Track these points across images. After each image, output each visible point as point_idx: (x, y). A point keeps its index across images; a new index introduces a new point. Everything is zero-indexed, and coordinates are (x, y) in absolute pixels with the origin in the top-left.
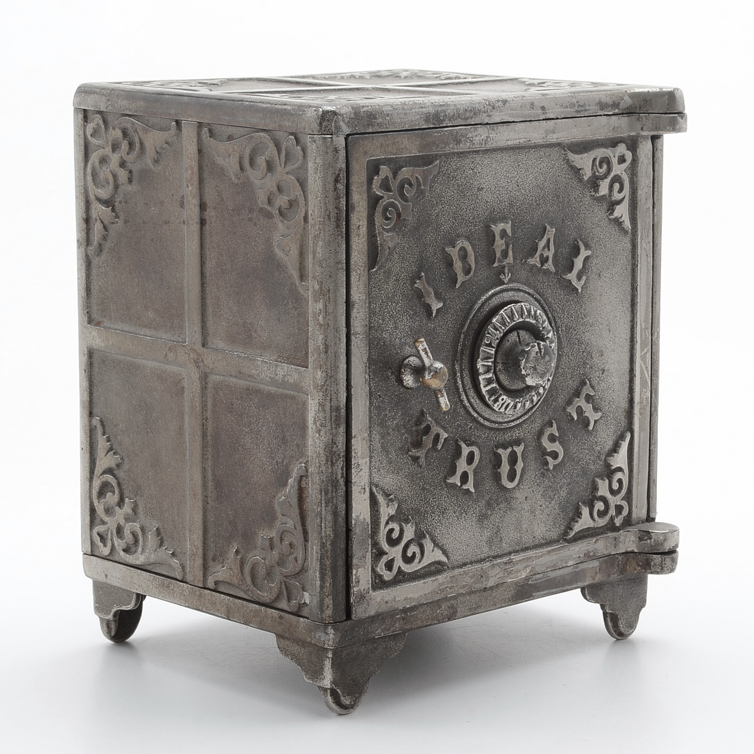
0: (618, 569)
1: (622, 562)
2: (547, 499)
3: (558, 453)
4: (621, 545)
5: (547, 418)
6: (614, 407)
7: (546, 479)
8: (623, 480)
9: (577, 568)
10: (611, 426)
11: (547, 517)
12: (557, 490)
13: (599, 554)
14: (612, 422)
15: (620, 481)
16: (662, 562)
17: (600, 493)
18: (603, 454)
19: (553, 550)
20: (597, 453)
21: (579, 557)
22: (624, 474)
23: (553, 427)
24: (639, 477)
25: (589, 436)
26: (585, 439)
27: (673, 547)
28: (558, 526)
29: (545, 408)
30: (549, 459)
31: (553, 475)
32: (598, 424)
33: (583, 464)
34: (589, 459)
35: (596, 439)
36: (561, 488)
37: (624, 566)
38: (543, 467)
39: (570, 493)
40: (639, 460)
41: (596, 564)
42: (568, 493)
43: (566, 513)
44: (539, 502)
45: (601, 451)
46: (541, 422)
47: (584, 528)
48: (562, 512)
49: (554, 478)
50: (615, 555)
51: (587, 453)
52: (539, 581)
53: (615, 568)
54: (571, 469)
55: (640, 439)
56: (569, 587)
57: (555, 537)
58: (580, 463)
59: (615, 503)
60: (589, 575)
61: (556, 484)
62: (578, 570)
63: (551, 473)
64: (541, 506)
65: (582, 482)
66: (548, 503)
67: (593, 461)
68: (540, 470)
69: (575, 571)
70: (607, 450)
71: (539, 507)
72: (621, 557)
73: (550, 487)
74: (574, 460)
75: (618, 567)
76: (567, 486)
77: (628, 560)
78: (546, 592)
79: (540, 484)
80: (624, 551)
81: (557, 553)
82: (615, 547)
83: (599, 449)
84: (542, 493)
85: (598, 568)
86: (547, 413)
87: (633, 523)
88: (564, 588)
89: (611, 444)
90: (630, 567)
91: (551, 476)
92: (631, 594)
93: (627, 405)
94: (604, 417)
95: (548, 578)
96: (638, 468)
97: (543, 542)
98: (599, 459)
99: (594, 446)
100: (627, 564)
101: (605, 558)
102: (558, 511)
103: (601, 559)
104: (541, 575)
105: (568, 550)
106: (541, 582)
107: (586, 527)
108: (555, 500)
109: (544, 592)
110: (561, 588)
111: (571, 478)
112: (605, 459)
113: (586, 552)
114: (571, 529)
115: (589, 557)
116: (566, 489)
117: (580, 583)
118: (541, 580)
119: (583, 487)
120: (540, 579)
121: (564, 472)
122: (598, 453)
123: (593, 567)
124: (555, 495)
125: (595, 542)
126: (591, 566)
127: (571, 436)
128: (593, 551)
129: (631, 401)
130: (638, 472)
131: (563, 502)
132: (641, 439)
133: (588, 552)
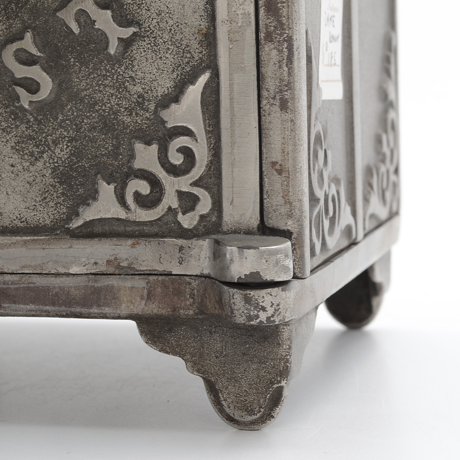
0: (194, 303)
1: (198, 291)
2: (26, 157)
3: (39, 84)
4: (193, 262)
5: (17, 25)
6: (171, 22)
7: (22, 123)
8: (194, 150)
9: (96, 281)
10: (167, 56)
11: (28, 186)
12: (48, 146)
13: (142, 269)
14: (168, 49)
15: (188, 153)
16: (230, 299)
17: (138, 164)
18: (149, 100)
19: (34, 240)
20: (136, 96)
21: (96, 263)
22: (196, 140)
23: (25, 38)
24: (235, 151)
25: (114, 65)
26: (105, 69)
27: (245, 275)
28: (51, 204)
29: (13, 5)
30: (20, 91)
31: (36, 119)
32: (135, 47)
33: (104, 111)
34: (117, 104)
35: (130, 73)
36: (56, 143)
37: (202, 299)
38: (14, 104)
39: (77, 154)
40: (232, 122)
41: (140, 283)
42: (71, 154)
43: (71, 186)
44: (7, 159)
45: (146, 95)
46: (6, 28)
47: (103, 217)
48: (61, 183)
49: (38, 125)
50: (182, 278)
51: (112, 95)
52: (12, 286)
53: (187, 300)
54: (78, 116)
55: (231, 85)
56: (84, 310)
57: (48, 222)
58: (97, 107)
59: (177, 188)
60: (125, 300)
61: (44, 135)
62: (99, 285)
63: (31, 114)
64: (12, 166)
65: (104, 140)
66: (28, 164)
67: (126, 109)
68: (7, 107)
69: (93, 286)
70: (159, 94)
71: (8, 168)
72: (197, 282)
73: (31, 138)
74: (82, 100)
75: (194, 299)
76: (68, 142)
77: (206, 290)
78: (32, 307)
79: (9, 130)
80: (199, 274)
81: (43, 246)
82: (181, 264)
83: (140, 90)
84: (13, 144)
85: (146, 291)
86: (16, 16)
87: (225, 229)
88: (73, 310)
89: (168, 85)
90: (210, 301)
91: (32, 120)
92: (244, 354)
93: (204, 25)
94: (148, 36)
95: (32, 285)
96: (232, 135)
97: (22, 225)
98: (143, 109)
99: (127, 84)
100: (206, 298)
101: (160, 278)
102: (51, 180)
103: (151, 278)
104: (15, 278)
105: (70, 247)
106: (17, 289)
107: (110, 216)
108: (42, 160)
109: (28, 307)
110: (63, 308)
111: (78, 130)
112: (156, 112)
113: (113, 258)
114: (77, 215)
115: (118, 267)
116: (68, 147)
117: (106, 309)
118: (16, 286)
119: (106, 149)
120: (12, 283)
121: (60, 118)
122: (139, 97)
123: (132, 288)
124: (43, 152)
125: (133, 246)
126: (130, 285)
127: (72, 60)
128: (127, 259)
129: (212, 17)
130: (233, 143)
131: (61, 168)
132: (235, 86)
133: (116, 259)
